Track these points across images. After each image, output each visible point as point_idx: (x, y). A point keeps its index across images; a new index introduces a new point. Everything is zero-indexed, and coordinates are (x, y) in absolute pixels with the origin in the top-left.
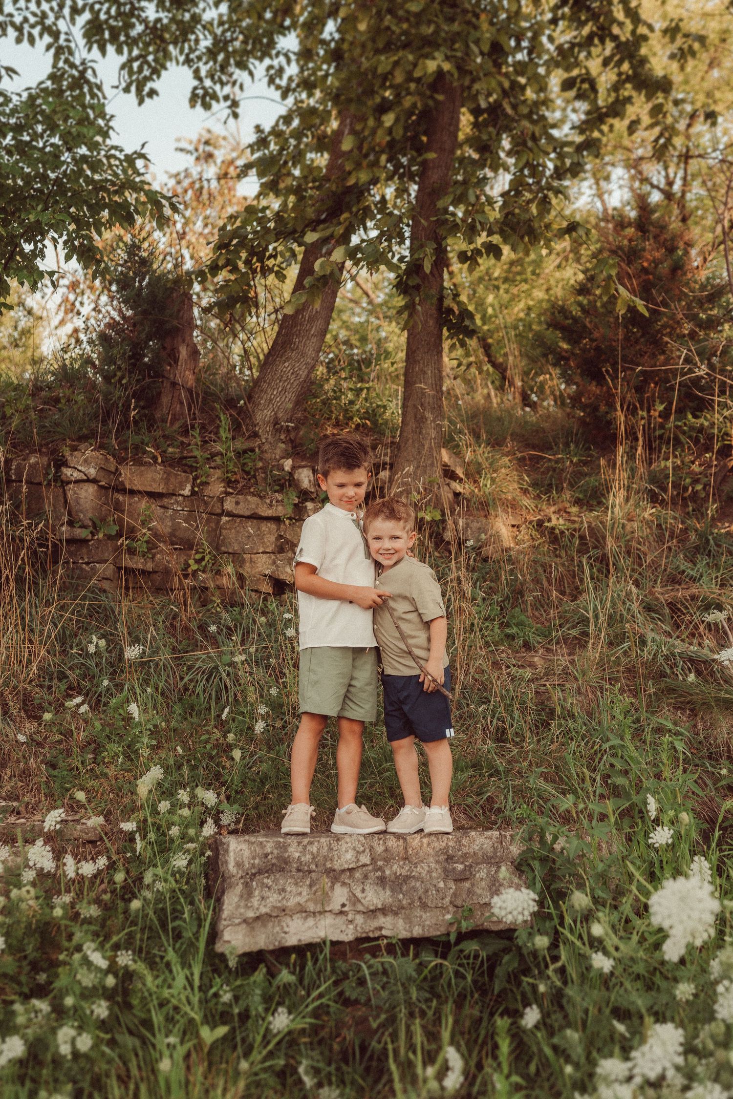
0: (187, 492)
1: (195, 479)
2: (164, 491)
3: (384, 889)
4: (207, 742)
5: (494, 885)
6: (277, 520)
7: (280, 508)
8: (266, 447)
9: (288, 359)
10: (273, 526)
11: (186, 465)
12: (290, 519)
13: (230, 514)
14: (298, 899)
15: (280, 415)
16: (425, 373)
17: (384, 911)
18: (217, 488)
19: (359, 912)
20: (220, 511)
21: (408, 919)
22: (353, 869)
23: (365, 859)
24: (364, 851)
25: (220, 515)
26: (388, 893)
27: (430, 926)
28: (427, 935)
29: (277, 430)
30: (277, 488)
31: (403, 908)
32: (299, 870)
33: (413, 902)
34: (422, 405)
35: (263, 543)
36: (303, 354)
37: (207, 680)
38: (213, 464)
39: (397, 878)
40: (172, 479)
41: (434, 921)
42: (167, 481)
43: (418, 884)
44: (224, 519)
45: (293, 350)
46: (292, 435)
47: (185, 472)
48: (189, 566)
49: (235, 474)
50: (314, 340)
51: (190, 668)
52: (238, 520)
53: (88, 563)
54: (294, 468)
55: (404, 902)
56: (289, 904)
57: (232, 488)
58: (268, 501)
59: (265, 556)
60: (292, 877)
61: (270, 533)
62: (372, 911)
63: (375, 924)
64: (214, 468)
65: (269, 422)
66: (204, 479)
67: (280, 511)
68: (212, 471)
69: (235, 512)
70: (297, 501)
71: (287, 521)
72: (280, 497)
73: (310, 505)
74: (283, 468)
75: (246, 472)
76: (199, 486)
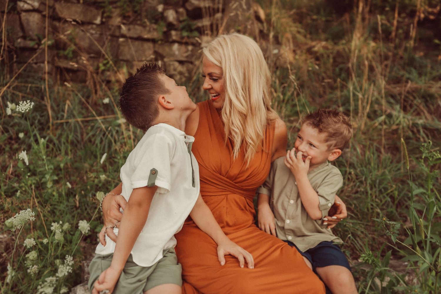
0: (98, 21)
1: (103, 13)
2: (84, 20)
6: (154, 41)
7: (155, 33)
10: (150, 45)
11: (97, 6)
12: (162, 40)
13: (123, 36)
18: (117, 20)
20: (118, 34)
25: (118, 37)
30: (153, 21)
35: (145, 55)
38: (114, 6)
40: (89, 13)
42: (85, 13)
44: (121, 40)
47: (97, 9)
48: (99, 67)
49: (128, 12)
52: (130, 40)
53: (36, 63)
54: (164, 10)
57: (126, 20)
58: (148, 29)
61: (149, 49)
64: (116, 8)
66: (109, 14)
67: (155, 35)
68: (113, 10)
69: (128, 35)
70: (165, 29)
71: (160, 42)
72: (155, 26)
73: (173, 33)
74: (156, 10)
75: (135, 12)
76: (106, 18)
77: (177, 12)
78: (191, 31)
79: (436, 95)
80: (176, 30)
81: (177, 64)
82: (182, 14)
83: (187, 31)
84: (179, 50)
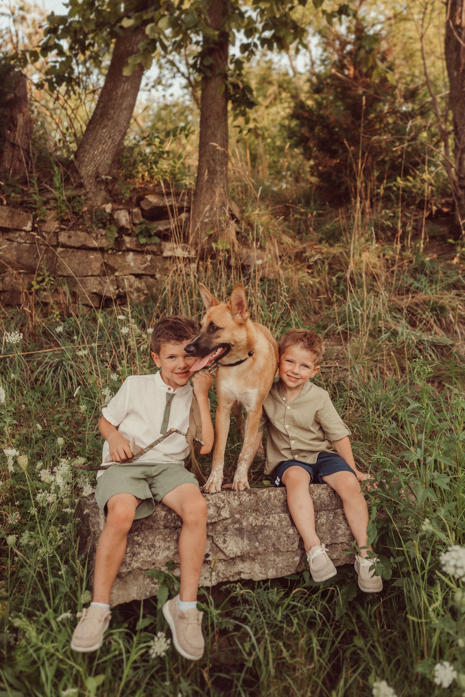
0: (28, 227)
1: (35, 217)
2: (10, 227)
3: (242, 538)
4: (59, 421)
5: (333, 529)
6: (102, 250)
7: (104, 241)
8: (90, 195)
9: (105, 126)
10: (99, 255)
11: (26, 207)
12: (112, 249)
13: (64, 246)
14: (167, 553)
15: (100, 170)
16: (216, 136)
17: (242, 558)
18: (53, 226)
19: (220, 560)
20: (55, 243)
21: (264, 564)
22: (215, 523)
23: (225, 514)
24: (224, 507)
25: (55, 247)
26: (246, 542)
27: (282, 568)
28: (280, 576)
29: (98, 182)
30: (101, 225)
31: (259, 554)
32: (166, 527)
33: (268, 548)
34: (214, 160)
35: (91, 268)
36: (117, 124)
37: (54, 372)
38: (49, 207)
39: (253, 528)
40: (16, 218)
41: (285, 563)
42: (12, 218)
43: (271, 532)
44: (60, 249)
45: (109, 120)
46: (110, 187)
47: (26, 212)
48: (32, 286)
49: (67, 214)
50: (125, 112)
51: (39, 364)
52: (71, 250)
54: (113, 210)
55: (260, 549)
56: (159, 558)
57: (65, 225)
58: (94, 235)
59: (92, 278)
60: (160, 533)
61: (96, 260)
62: (232, 559)
63: (236, 569)
64: (50, 209)
65: (91, 176)
66: (42, 218)
67: (104, 243)
68: (48, 212)
69: (68, 244)
70: (117, 235)
71: (110, 252)
72: (103, 232)
73: (127, 239)
74: (104, 210)
75: (76, 214)
76: (38, 223)
77: (130, 213)
78: (150, 236)
79: (448, 307)
80: (129, 235)
81: (133, 278)
82: (136, 215)
83: (144, 237)
84: (135, 260)
